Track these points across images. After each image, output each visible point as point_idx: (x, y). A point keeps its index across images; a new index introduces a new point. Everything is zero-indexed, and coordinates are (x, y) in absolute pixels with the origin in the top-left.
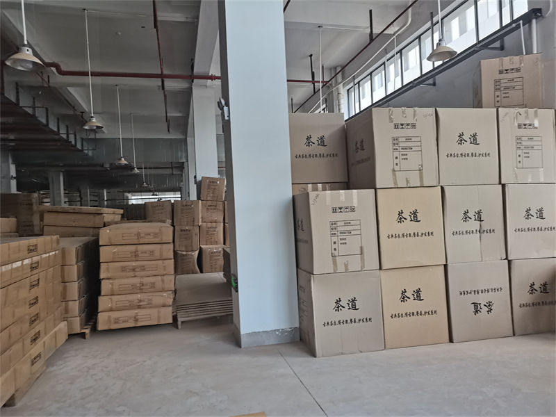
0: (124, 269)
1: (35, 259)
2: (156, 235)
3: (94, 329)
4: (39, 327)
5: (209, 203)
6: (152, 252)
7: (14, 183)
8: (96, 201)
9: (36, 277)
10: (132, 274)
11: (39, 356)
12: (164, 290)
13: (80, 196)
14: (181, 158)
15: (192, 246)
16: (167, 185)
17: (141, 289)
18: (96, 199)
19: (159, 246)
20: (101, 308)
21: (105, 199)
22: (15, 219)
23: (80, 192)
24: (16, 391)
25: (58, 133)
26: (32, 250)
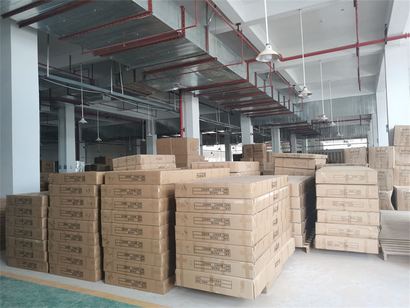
0: (335, 204)
1: (276, 192)
2: (362, 178)
3: (312, 246)
4: (279, 240)
5: (403, 148)
6: (359, 192)
7: (252, 137)
8: (301, 147)
9: (276, 205)
10: (342, 208)
11: (279, 261)
12: (369, 225)
13: (290, 144)
14: (371, 110)
15: (386, 186)
16: (356, 133)
17: (349, 221)
18: (300, 146)
19: (365, 187)
20: (317, 231)
21: (307, 146)
22: (258, 162)
23: (290, 142)
24: (268, 284)
25: (278, 102)
26: (274, 185)
